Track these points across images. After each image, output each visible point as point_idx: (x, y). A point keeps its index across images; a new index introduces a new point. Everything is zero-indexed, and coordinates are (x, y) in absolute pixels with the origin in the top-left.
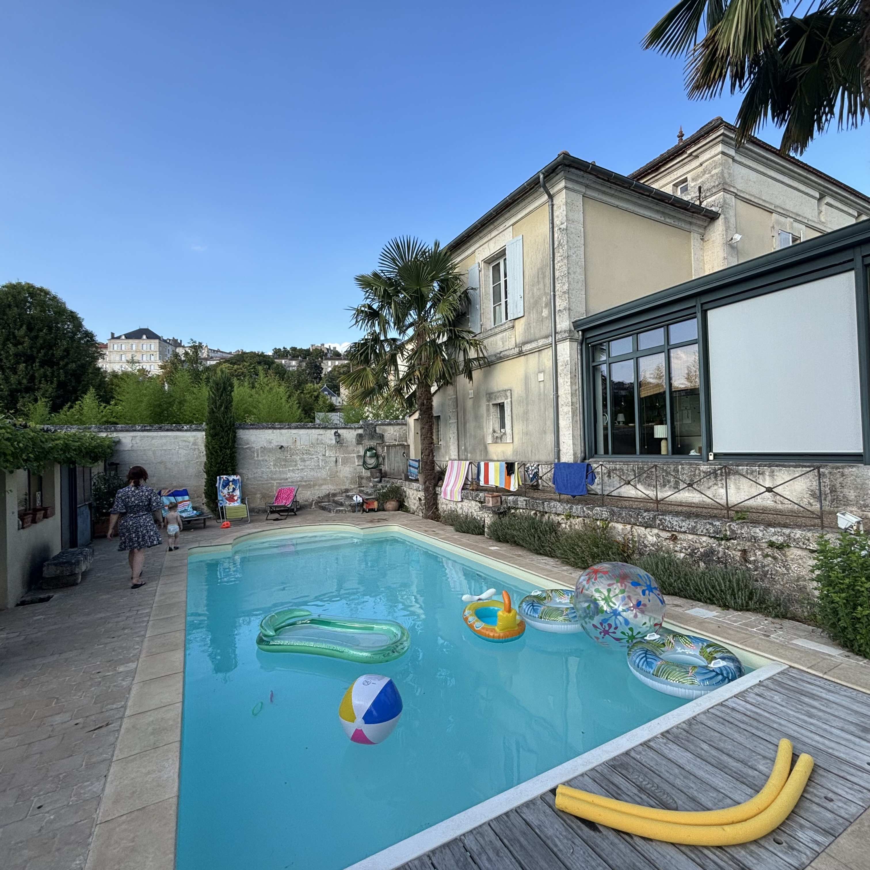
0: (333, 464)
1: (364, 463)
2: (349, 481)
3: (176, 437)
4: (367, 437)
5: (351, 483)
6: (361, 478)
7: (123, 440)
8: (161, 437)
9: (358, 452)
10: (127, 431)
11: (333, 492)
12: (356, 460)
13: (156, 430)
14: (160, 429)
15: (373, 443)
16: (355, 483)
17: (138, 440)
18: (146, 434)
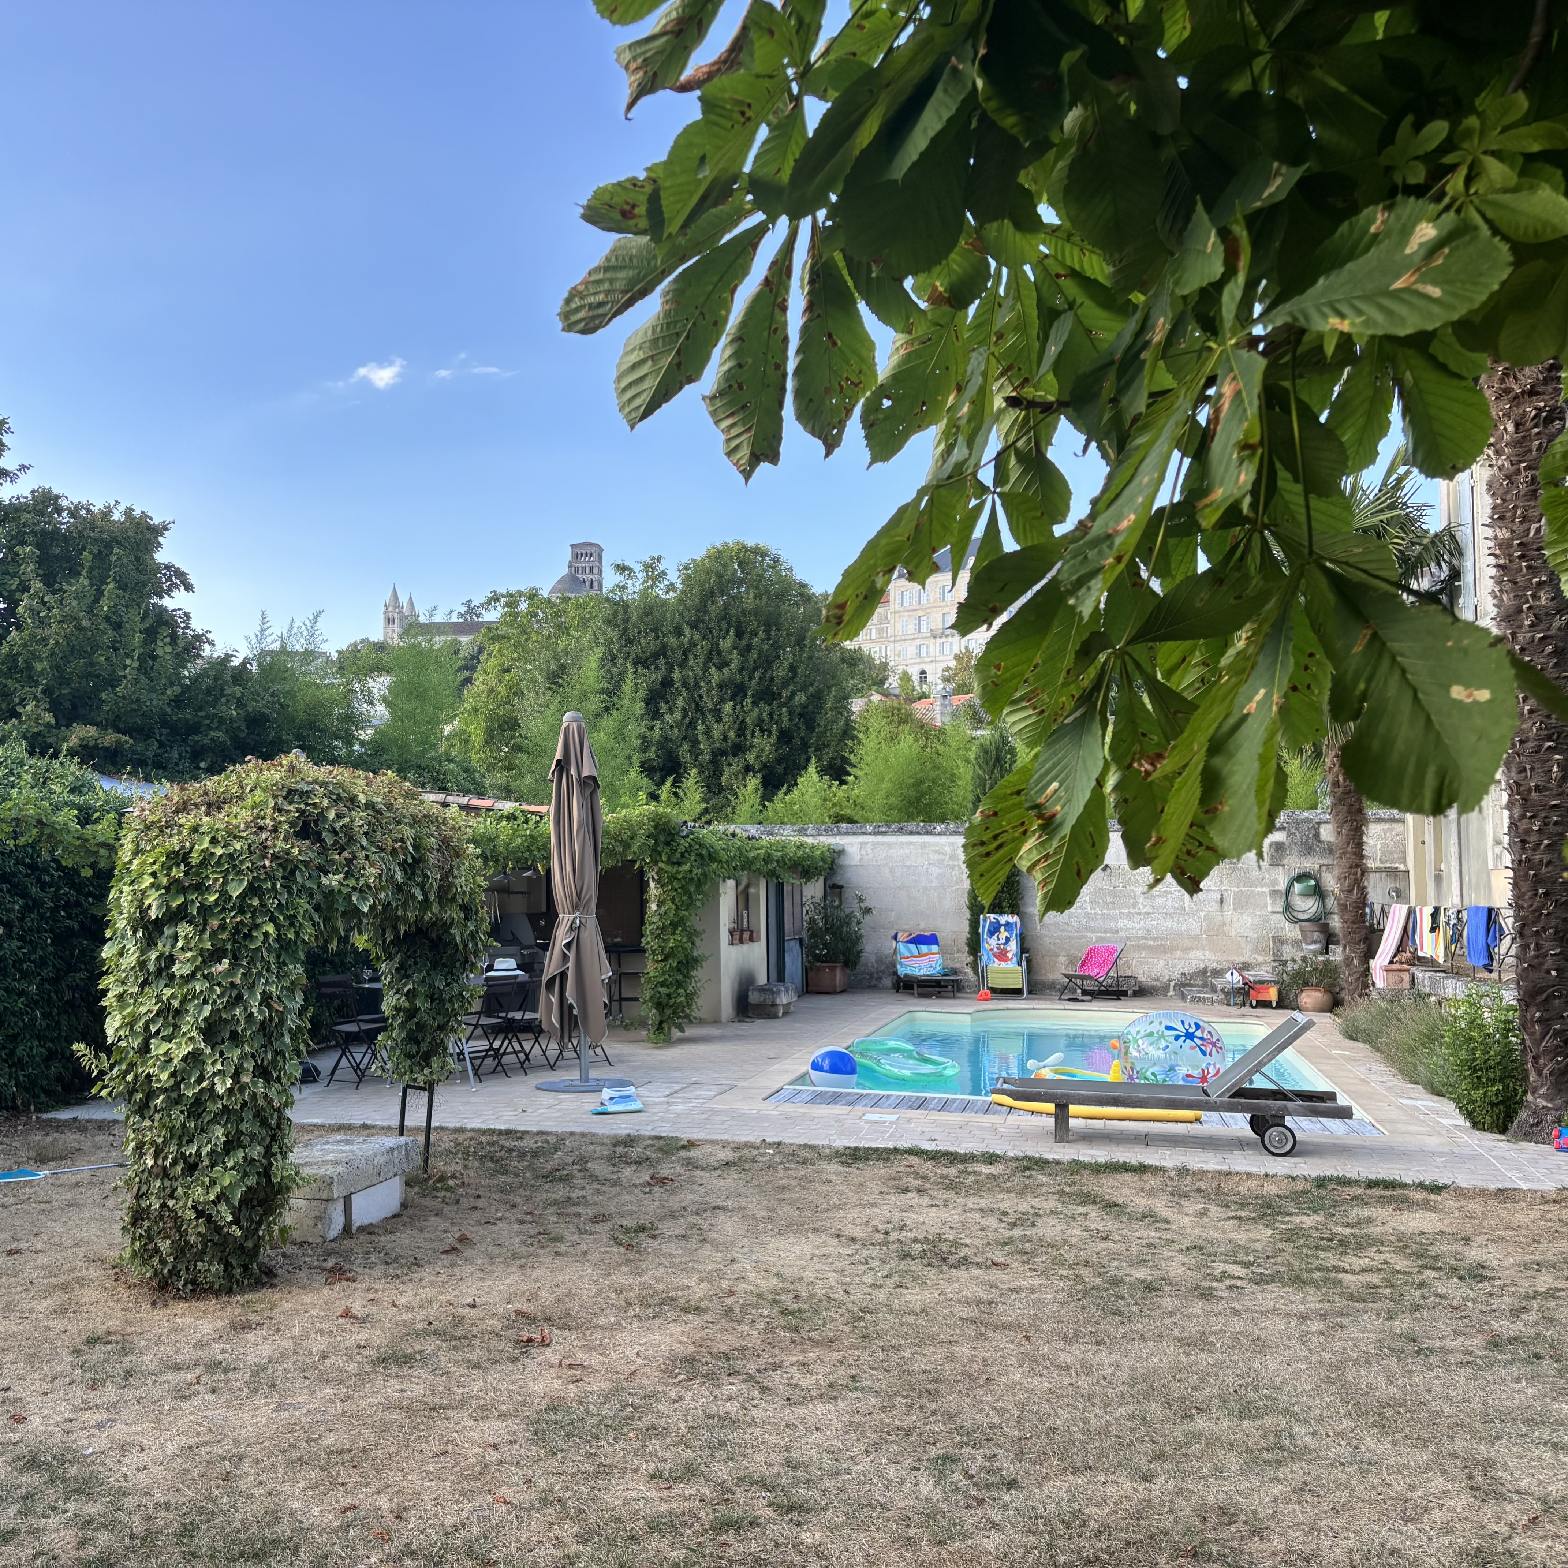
0: (1215, 906)
1: (1288, 908)
2: (1249, 947)
3: (924, 846)
4: (1295, 849)
5: (1256, 950)
6: (1279, 941)
7: (849, 849)
8: (902, 844)
9: (1275, 882)
10: (854, 834)
11: (1214, 965)
12: (1269, 901)
13: (894, 833)
14: (901, 831)
15: (1310, 864)
16: (1264, 951)
17: (869, 848)
18: (880, 838)
